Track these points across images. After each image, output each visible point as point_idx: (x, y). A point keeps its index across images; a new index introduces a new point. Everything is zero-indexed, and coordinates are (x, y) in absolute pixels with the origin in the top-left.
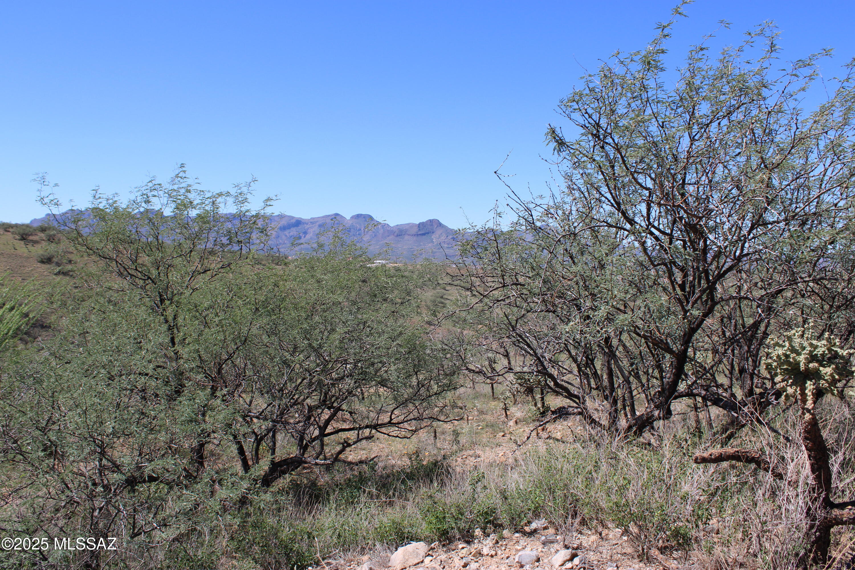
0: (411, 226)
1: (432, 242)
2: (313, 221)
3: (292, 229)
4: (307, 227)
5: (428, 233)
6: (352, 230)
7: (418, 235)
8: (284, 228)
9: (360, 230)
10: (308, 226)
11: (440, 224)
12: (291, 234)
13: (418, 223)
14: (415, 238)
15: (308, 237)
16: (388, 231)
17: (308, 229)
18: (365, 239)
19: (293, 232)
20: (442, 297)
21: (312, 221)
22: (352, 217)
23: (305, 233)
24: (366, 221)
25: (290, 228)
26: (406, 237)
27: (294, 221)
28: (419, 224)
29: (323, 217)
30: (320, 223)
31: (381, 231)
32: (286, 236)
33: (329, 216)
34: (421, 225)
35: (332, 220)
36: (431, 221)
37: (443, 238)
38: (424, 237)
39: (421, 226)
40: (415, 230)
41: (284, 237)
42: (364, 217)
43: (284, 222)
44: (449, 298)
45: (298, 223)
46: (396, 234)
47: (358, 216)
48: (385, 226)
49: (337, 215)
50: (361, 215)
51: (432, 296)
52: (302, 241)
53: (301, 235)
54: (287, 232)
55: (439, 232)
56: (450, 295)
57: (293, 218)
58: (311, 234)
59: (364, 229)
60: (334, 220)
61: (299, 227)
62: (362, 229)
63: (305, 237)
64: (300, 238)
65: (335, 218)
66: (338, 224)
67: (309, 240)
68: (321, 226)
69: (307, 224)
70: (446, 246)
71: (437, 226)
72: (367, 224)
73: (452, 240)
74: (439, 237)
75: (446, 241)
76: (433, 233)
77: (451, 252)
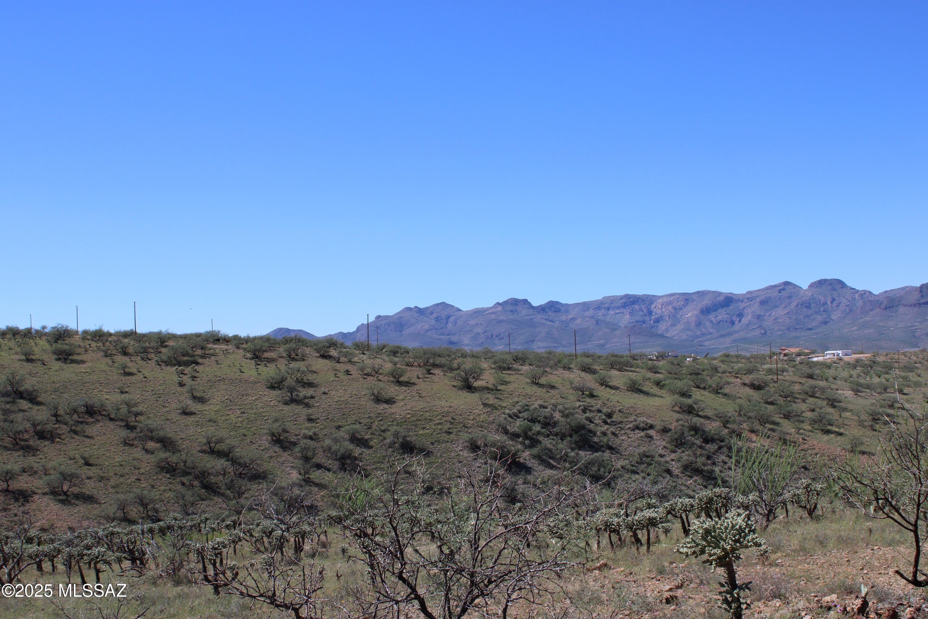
0: (908, 291)
2: (751, 297)
3: (719, 311)
4: (742, 305)
6: (813, 305)
7: (920, 304)
8: (706, 311)
9: (825, 304)
10: (744, 305)
12: (719, 318)
13: (918, 286)
14: (916, 310)
15: (745, 320)
16: (870, 301)
17: (744, 309)
18: (834, 317)
19: (722, 314)
21: (749, 296)
22: (812, 286)
23: (740, 315)
24: (834, 289)
25: (716, 310)
26: (901, 309)
27: (721, 298)
28: (921, 287)
29: (766, 289)
30: (762, 298)
31: (860, 303)
32: (711, 322)
33: (775, 286)
35: (780, 292)
39: (924, 289)
40: (916, 296)
41: (708, 323)
42: (830, 284)
43: (706, 302)
45: (729, 300)
46: (883, 306)
47: (821, 283)
48: (865, 294)
49: (787, 283)
50: (825, 281)
52: (737, 326)
53: (734, 318)
54: (712, 317)
57: (720, 294)
58: (750, 317)
59: (832, 302)
60: (783, 292)
61: (731, 308)
62: (829, 302)
63: (740, 321)
64: (733, 323)
65: (784, 289)
66: (790, 297)
67: (748, 325)
68: (763, 303)
69: (742, 301)
72: (835, 294)
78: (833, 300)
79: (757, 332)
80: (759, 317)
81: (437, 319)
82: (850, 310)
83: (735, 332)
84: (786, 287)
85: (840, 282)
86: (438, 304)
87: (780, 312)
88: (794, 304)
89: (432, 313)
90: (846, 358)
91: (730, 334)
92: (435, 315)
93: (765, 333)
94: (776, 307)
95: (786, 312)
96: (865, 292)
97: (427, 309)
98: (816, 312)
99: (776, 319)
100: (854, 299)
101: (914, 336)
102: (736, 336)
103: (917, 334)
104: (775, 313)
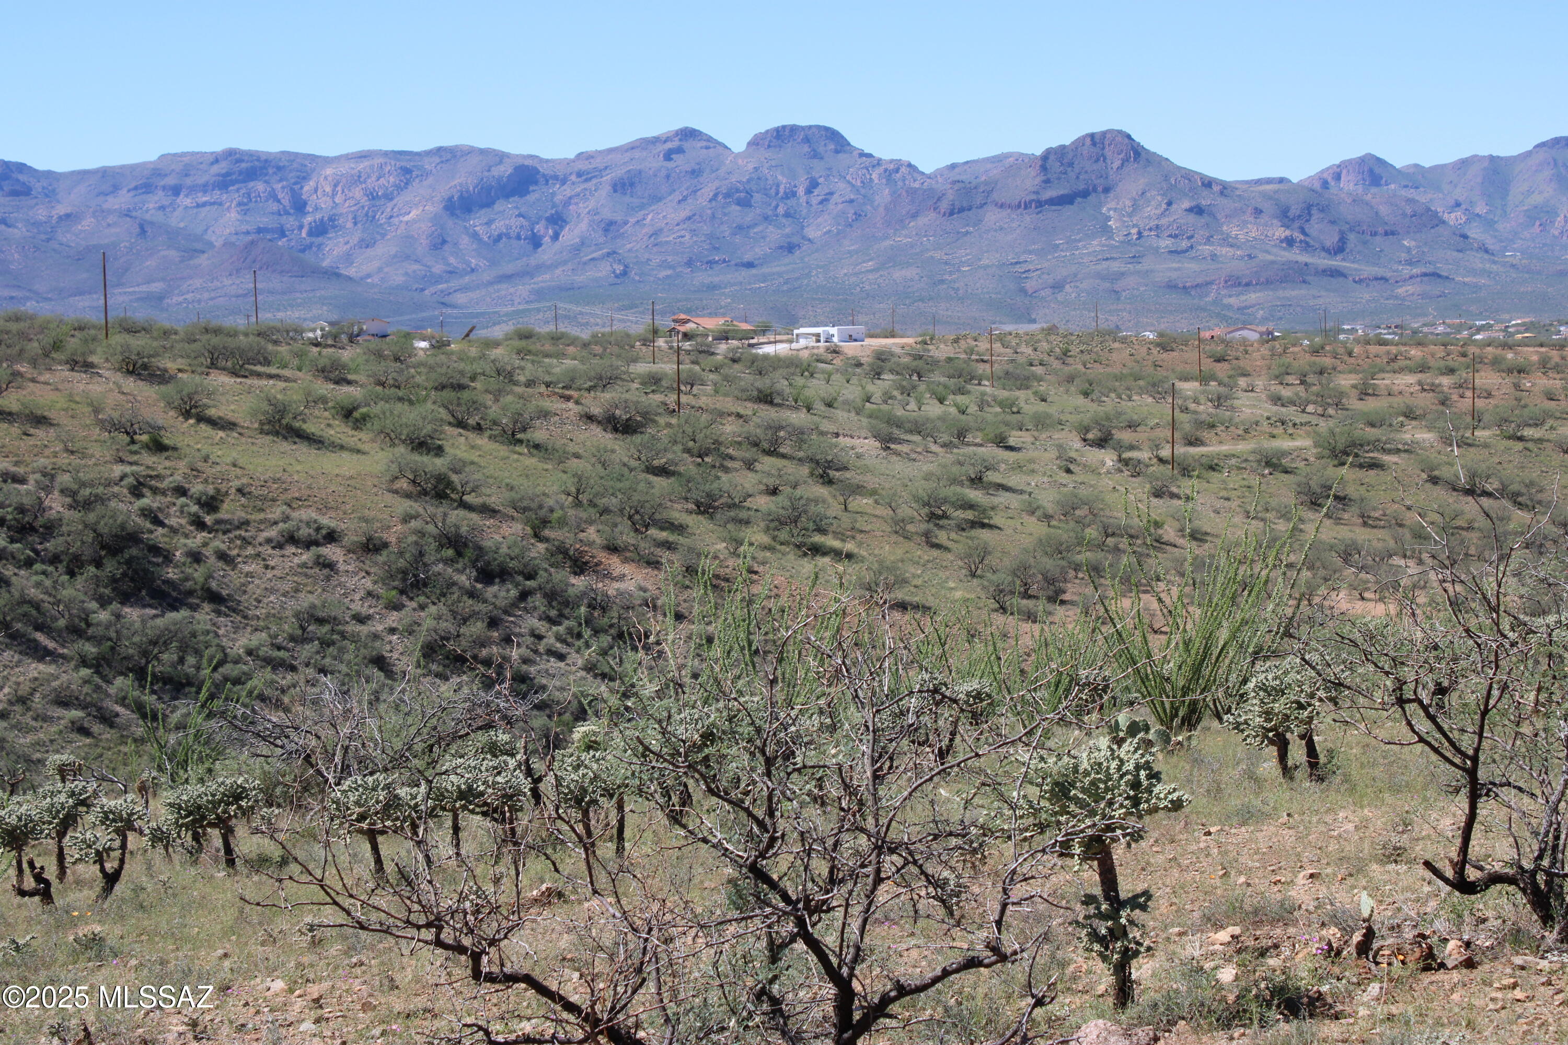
0: (1011, 165)
1: (1106, 230)
2: (587, 168)
3: (499, 206)
4: (562, 193)
5: (1085, 194)
6: (757, 197)
7: (1040, 204)
8: (463, 206)
9: (791, 194)
10: (568, 191)
11: (1136, 152)
12: (499, 226)
13: (1038, 152)
14: (1029, 218)
15: (570, 236)
16: (912, 192)
17: (568, 202)
18: (812, 232)
19: (506, 216)
20: (977, 481)
21: (582, 166)
22: (755, 142)
23: (557, 221)
24: (815, 155)
25: (489, 204)
26: (992, 216)
27: (505, 170)
28: (1046, 156)
29: (632, 147)
30: (620, 172)
31: (883, 196)
32: (475, 236)
33: (655, 141)
34: (1054, 161)
35: (668, 156)
36: (1096, 141)
37: (1152, 210)
38: (1068, 211)
39: (1052, 163)
40: (1030, 181)
41: (465, 241)
42: (807, 140)
43: (461, 179)
44: (1014, 480)
45: (526, 177)
46: (944, 206)
47: (781, 135)
48: (897, 172)
49: (689, 134)
50: (794, 129)
51: (927, 477)
52: (548, 252)
53: (540, 228)
54: (477, 222)
55: (1132, 184)
56: (1018, 467)
57: (501, 157)
58: (583, 226)
59: (809, 191)
60: (678, 159)
61: (531, 198)
62: (801, 191)
63: (556, 237)
64: (536, 242)
65: (680, 150)
66: (695, 173)
67: (577, 249)
68: (622, 186)
69: (564, 182)
70: (1166, 243)
71: (1125, 161)
72: (819, 170)
73: (1192, 218)
74: (1136, 207)
75: (1164, 221)
76: (1107, 190)
77: (1189, 269)
78: (813, 185)
79: (604, 270)
80: (609, 227)
82: (858, 215)
83: (542, 268)
84: (686, 145)
85: (833, 136)
87: (668, 214)
88: (707, 191)
90: (850, 348)
91: (527, 273)
93: (625, 273)
94: (656, 199)
95: (683, 214)
96: (897, 165)
98: (766, 218)
99: (656, 234)
100: (867, 183)
101: (1023, 291)
102: (544, 279)
103: (1030, 285)
104: (654, 217)
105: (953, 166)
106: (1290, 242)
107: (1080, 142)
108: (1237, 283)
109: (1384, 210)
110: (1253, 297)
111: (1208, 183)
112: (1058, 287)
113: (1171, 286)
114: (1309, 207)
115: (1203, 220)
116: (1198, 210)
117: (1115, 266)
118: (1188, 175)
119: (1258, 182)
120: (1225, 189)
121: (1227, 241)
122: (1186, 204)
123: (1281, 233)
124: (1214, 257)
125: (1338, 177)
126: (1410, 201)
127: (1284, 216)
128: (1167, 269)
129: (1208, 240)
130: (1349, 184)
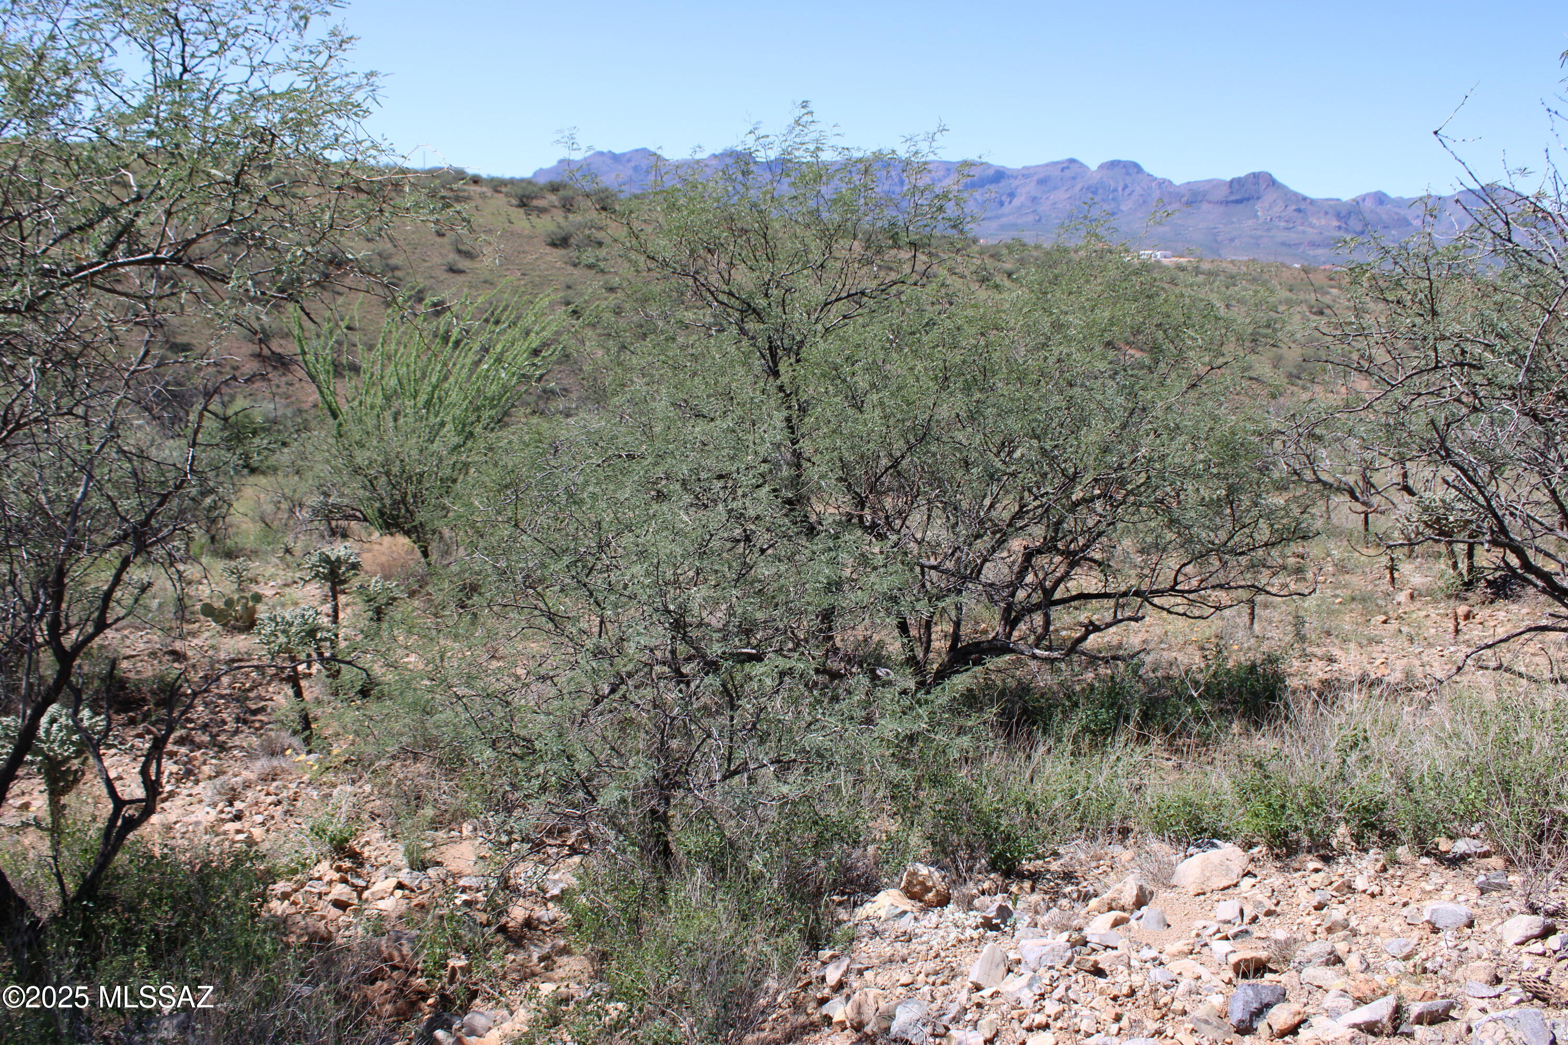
0: (1215, 184)
1: (1256, 216)
2: (1026, 174)
3: (987, 187)
4: (1015, 183)
5: (1248, 199)
6: (1100, 191)
7: (1227, 202)
8: (969, 186)
9: (1115, 190)
10: (1017, 182)
11: (1272, 182)
12: (986, 196)
13: (1228, 179)
14: (1222, 209)
15: (1017, 202)
16: (1170, 193)
17: (1017, 187)
18: (1123, 208)
19: (990, 192)
21: (1025, 172)
22: (1101, 167)
23: (1012, 195)
24: (1128, 174)
25: (983, 186)
26: (1205, 207)
27: (991, 172)
28: (1232, 181)
29: (1047, 165)
30: (1041, 176)
31: (1156, 194)
32: (976, 200)
33: (1057, 163)
34: (1236, 184)
35: (1062, 170)
36: (1256, 176)
37: (1278, 209)
38: (1240, 206)
39: (1235, 186)
40: (1223, 193)
41: (971, 202)
42: (1125, 167)
43: (971, 175)
45: (1000, 175)
46: (1184, 199)
47: (1114, 164)
48: (1163, 184)
49: (1072, 161)
50: (1119, 162)
52: (1007, 209)
53: (1004, 198)
54: (977, 194)
55: (1270, 196)
57: (989, 166)
58: (1023, 198)
59: (1124, 189)
60: (1067, 171)
61: (1001, 185)
62: (1120, 189)
63: (1010, 202)
64: (1002, 204)
65: (1068, 168)
66: (1074, 178)
67: (1020, 208)
68: (1042, 182)
69: (1016, 178)
70: (1282, 224)
71: (1268, 186)
72: (1128, 180)
73: (1296, 214)
74: (1271, 207)
75: (1283, 214)
76: (1258, 198)
77: (1292, 237)
78: (1125, 187)
79: (1031, 218)
80: (1034, 199)
81: (636, 169)
82: (1144, 202)
83: (1003, 215)
84: (1072, 166)
85: (1136, 166)
86: (637, 151)
87: (1060, 195)
88: (1078, 187)
89: (629, 161)
90: (1165, 261)
91: (997, 217)
92: (633, 164)
93: (1039, 220)
94: (1055, 188)
95: (1067, 196)
96: (1164, 181)
97: (624, 155)
98: (1103, 200)
99: (1055, 203)
100: (1150, 188)
101: (1216, 241)
102: (1004, 220)
103: (1219, 239)
104: (1053, 197)
105: (1189, 183)
106: (1339, 228)
107: (1248, 176)
108: (1313, 244)
109: (1384, 216)
110: (1320, 251)
111: (1305, 199)
112: (1232, 240)
113: (1283, 244)
114: (1350, 213)
115: (1301, 215)
116: (1299, 210)
117: (1259, 233)
118: (1296, 195)
119: (1327, 200)
120: (1312, 202)
121: (1311, 226)
122: (1294, 207)
123: (1336, 223)
124: (1304, 232)
125: (1364, 200)
126: (1397, 213)
127: (1338, 216)
128: (1282, 236)
129: (1302, 224)
130: (1368, 204)
